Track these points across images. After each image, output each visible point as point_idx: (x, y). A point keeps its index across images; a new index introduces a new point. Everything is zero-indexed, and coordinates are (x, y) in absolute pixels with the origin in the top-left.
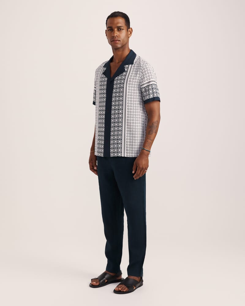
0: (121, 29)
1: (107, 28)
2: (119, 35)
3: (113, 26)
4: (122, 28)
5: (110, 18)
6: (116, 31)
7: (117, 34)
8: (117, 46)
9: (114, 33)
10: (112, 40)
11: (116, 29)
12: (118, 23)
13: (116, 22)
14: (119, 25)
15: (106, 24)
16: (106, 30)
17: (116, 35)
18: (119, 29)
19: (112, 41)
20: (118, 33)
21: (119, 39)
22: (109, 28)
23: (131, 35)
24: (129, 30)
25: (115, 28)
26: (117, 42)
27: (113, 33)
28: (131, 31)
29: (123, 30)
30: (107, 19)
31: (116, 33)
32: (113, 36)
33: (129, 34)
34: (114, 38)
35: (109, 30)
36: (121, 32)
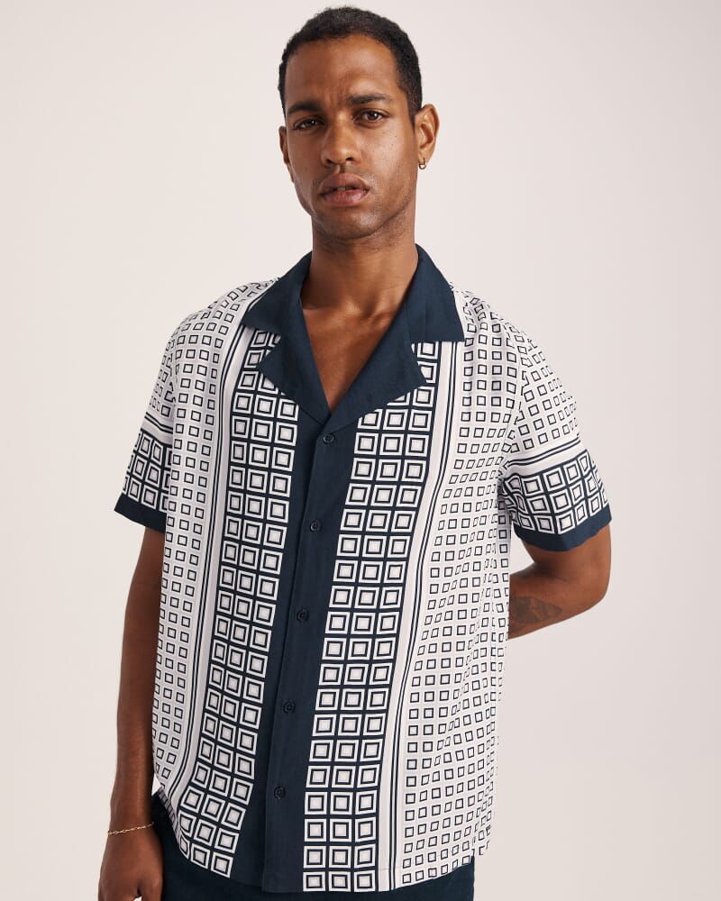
0: (372, 114)
1: (289, 112)
2: (363, 153)
3: (328, 99)
4: (380, 106)
5: (302, 49)
6: (349, 126)
7: (352, 145)
8: (353, 224)
9: (333, 138)
10: (320, 189)
11: (343, 117)
12: (353, 76)
13: (340, 69)
14: (363, 87)
15: (282, 88)
16: (282, 130)
17: (345, 152)
18: (364, 114)
19: (323, 195)
20: (359, 140)
21: (365, 181)
22: (302, 115)
23: (431, 151)
24: (418, 118)
25: (340, 106)
26: (357, 198)
27: (324, 141)
28: (430, 126)
29: (390, 120)
30: (286, 56)
31: (349, 141)
32: (329, 161)
33: (422, 147)
34: (334, 170)
35: (303, 126)
36: (378, 131)
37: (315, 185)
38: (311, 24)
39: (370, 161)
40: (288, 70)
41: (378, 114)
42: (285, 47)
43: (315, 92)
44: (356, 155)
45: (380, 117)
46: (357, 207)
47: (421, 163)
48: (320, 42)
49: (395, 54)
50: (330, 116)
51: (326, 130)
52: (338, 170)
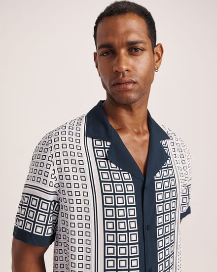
0: (136, 49)
1: (99, 48)
2: (133, 67)
3: (116, 41)
4: (141, 46)
5: (105, 20)
6: (126, 55)
7: (127, 64)
8: (128, 98)
9: (119, 61)
11: (123, 51)
12: (128, 32)
13: (122, 30)
14: (133, 38)
15: (95, 36)
17: (124, 67)
18: (133, 49)
19: (114, 85)
20: (131, 61)
21: (134, 80)
22: (104, 49)
23: (160, 64)
24: (155, 49)
25: (122, 46)
26: (130, 86)
27: (115, 62)
28: (160, 53)
29: (144, 52)
30: (97, 23)
31: (126, 62)
32: (117, 71)
33: (157, 62)
34: (119, 76)
35: (105, 54)
36: (139, 57)
37: (110, 81)
38: (108, 9)
39: (136, 70)
40: (98, 29)
41: (139, 49)
42: (97, 18)
43: (111, 39)
44: (130, 68)
45: (140, 50)
46: (130, 90)
47: (156, 69)
48: (113, 17)
49: (147, 22)
50: (117, 50)
51: (115, 57)
52: (121, 76)
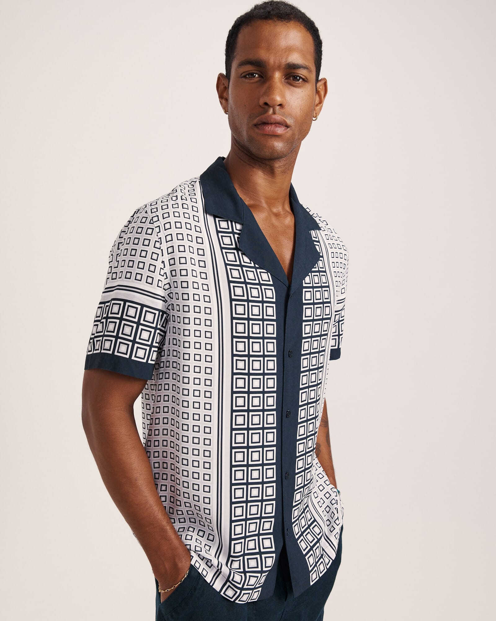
0: (296, 78)
3: (272, 59)
4: (302, 72)
6: (282, 83)
7: (283, 96)
8: (273, 148)
9: (269, 90)
10: (255, 121)
11: (277, 75)
12: (289, 50)
14: (295, 58)
17: (277, 100)
18: (292, 75)
19: (256, 125)
20: (286, 92)
22: (249, 68)
23: (321, 109)
24: (318, 86)
25: (279, 68)
26: (280, 130)
27: (263, 90)
28: (322, 93)
29: (307, 84)
31: (281, 92)
32: (266, 104)
33: (317, 105)
34: (266, 111)
35: (248, 76)
36: (299, 90)
41: (300, 77)
43: (263, 54)
44: (284, 103)
45: (301, 80)
46: (279, 137)
48: (270, 21)
50: (270, 73)
52: (271, 111)
